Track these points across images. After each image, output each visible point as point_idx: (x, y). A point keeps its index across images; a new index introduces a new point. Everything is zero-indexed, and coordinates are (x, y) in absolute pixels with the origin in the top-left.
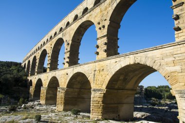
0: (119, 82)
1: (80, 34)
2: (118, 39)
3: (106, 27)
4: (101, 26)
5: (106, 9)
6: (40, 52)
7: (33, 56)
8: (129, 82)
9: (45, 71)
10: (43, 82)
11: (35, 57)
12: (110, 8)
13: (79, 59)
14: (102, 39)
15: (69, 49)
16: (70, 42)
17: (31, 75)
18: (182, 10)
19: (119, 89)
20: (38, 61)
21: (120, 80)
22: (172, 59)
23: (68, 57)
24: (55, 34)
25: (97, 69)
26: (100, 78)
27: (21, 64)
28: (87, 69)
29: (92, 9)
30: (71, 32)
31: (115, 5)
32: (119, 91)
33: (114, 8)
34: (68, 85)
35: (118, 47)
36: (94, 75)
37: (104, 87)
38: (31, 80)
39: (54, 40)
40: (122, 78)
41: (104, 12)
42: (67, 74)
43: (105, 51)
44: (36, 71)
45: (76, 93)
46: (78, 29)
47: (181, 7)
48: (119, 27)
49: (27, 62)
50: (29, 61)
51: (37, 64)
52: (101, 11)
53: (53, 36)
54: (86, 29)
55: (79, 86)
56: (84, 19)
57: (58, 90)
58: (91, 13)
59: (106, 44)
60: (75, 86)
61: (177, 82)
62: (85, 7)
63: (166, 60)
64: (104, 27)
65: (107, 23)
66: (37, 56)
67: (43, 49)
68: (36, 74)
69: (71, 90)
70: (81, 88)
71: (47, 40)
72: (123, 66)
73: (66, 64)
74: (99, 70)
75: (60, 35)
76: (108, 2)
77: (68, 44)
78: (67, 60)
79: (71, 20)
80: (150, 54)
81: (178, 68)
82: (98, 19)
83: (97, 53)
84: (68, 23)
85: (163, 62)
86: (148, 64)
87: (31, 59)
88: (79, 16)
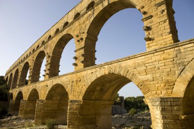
0: (96, 93)
1: (61, 46)
2: (96, 51)
3: (84, 40)
4: (79, 38)
5: (84, 22)
6: (22, 65)
7: (16, 69)
8: (106, 92)
9: (26, 83)
10: (24, 94)
11: (17, 70)
12: (88, 22)
13: (59, 71)
14: (80, 51)
15: (49, 62)
16: (51, 55)
17: (13, 88)
18: (151, 22)
20: (20, 74)
21: (97, 90)
22: (143, 68)
23: (48, 69)
24: (38, 47)
25: (75, 80)
28: (66, 80)
29: (72, 23)
30: (52, 45)
31: (92, 19)
32: (96, 101)
33: (91, 22)
34: (47, 97)
35: (96, 59)
36: (72, 86)
37: (81, 98)
38: (12, 93)
39: (37, 53)
40: (98, 88)
41: (82, 25)
42: (47, 86)
43: (83, 62)
44: (18, 83)
45: (56, 105)
47: (150, 20)
48: (96, 40)
49: (9, 75)
50: (11, 74)
51: (19, 77)
52: (80, 25)
53: (36, 49)
54: (66, 43)
55: (59, 98)
56: (64, 33)
57: (37, 102)
58: (70, 27)
59: (83, 55)
60: (54, 98)
61: (149, 91)
62: (66, 21)
63: (138, 69)
64: (82, 39)
65: (84, 36)
66: (19, 68)
67: (25, 62)
68: (17, 86)
70: (60, 100)
71: (30, 53)
72: (99, 76)
73: (47, 76)
74: (77, 81)
75: (42, 49)
76: (86, 16)
77: (49, 57)
78: (48, 72)
79: (52, 33)
80: (123, 64)
81: (149, 77)
82: (76, 33)
83: (75, 65)
84: (50, 36)
85: (136, 71)
86: (122, 73)
87: (14, 72)
88: (60, 29)
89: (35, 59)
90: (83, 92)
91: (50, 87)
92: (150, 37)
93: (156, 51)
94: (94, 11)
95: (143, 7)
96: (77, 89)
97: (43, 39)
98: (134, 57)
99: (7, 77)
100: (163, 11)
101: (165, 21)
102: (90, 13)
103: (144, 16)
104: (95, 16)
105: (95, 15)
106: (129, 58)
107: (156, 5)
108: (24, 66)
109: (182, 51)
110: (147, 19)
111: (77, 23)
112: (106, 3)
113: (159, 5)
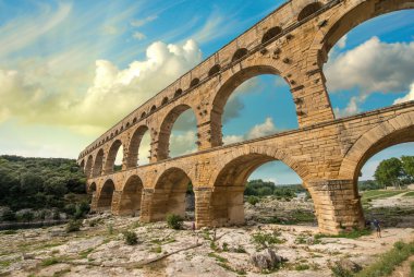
0: (228, 177)
2: (222, 126)
3: (209, 112)
4: (201, 110)
5: (207, 91)
6: (110, 144)
7: (98, 150)
8: (238, 176)
9: (118, 169)
10: (116, 184)
11: (101, 151)
12: (212, 91)
13: (169, 151)
14: (204, 127)
15: (157, 140)
16: (159, 131)
17: (95, 176)
18: (302, 93)
19: (228, 186)
20: (106, 156)
21: (230, 174)
22: (297, 147)
23: (156, 150)
24: (135, 120)
25: (200, 162)
27: (75, 161)
28: (186, 163)
29: (188, 91)
30: (160, 118)
31: (219, 87)
32: (228, 188)
33: (217, 91)
34: (156, 185)
35: (223, 135)
36: (196, 170)
38: (94, 183)
39: (134, 129)
40: (231, 172)
41: (204, 95)
42: (156, 171)
43: (210, 140)
44: (103, 169)
45: (167, 195)
46: (169, 115)
48: (222, 112)
49: (86, 158)
50: (91, 157)
51: (105, 160)
52: (201, 94)
53: (131, 122)
55: (170, 186)
56: (178, 103)
57: (143, 192)
58: (186, 96)
59: (209, 132)
60: (165, 186)
61: (307, 173)
62: (178, 88)
63: (291, 148)
64: (206, 112)
65: (209, 108)
66: (104, 149)
67: (115, 139)
68: (103, 173)
70: (172, 188)
71: (122, 128)
72: (235, 156)
73: (154, 158)
74: (203, 163)
75: (143, 123)
76: (209, 83)
77: (156, 133)
78: (155, 153)
79: (157, 103)
80: (270, 142)
81: (306, 156)
82: (197, 103)
83: (199, 143)
84: (154, 107)
86: (268, 153)
87: (94, 154)
88: (170, 98)
89: (131, 135)
90: (215, 177)
91: (161, 172)
92: (303, 110)
93: (313, 127)
94: (220, 77)
95: (290, 75)
96: (205, 173)
97: (142, 110)
98: (285, 134)
99: (83, 161)
100: (318, 80)
101: (320, 93)
102: (214, 79)
103: (293, 87)
105: (223, 82)
106: (278, 136)
107: (308, 73)
108: (114, 145)
109: (347, 127)
110: (296, 89)
111: (196, 92)
112: (237, 69)
113: (312, 73)
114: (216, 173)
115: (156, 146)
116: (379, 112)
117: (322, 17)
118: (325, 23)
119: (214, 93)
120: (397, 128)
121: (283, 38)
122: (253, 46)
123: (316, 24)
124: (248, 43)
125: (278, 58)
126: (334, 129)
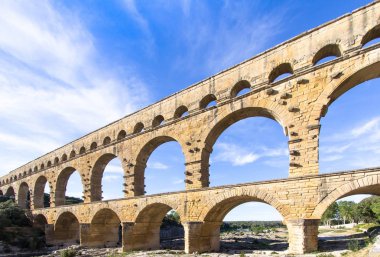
4: (192, 147)
5: (199, 126)
6: (58, 171)
7: (36, 176)
10: (79, 216)
12: (205, 126)
14: (194, 165)
15: (132, 172)
16: (134, 163)
18: (298, 147)
22: (285, 193)
23: (133, 184)
25: (190, 200)
26: (195, 210)
31: (214, 123)
33: (212, 127)
34: (137, 219)
36: (185, 206)
37: (201, 219)
42: (136, 205)
43: (200, 180)
47: (297, 143)
49: (16, 185)
50: (24, 184)
51: (53, 190)
52: (190, 127)
59: (200, 171)
61: (289, 214)
62: (157, 114)
63: (279, 193)
64: (197, 149)
65: (201, 146)
66: (47, 176)
67: (64, 166)
69: (140, 224)
73: (131, 192)
74: (194, 201)
75: (109, 150)
76: (202, 116)
77: (130, 165)
78: (131, 187)
79: (129, 128)
80: (261, 187)
81: (291, 201)
82: (185, 137)
83: (189, 182)
84: (122, 132)
85: (276, 195)
86: (258, 196)
88: (146, 126)
89: (93, 164)
90: (205, 213)
91: (142, 207)
92: (296, 162)
93: (302, 178)
94: (216, 112)
95: (292, 126)
97: (104, 133)
98: (276, 181)
100: (315, 136)
101: (314, 149)
102: (208, 113)
103: (291, 138)
104: (218, 120)
106: (270, 182)
107: (308, 128)
109: (327, 181)
110: (294, 141)
111: (183, 124)
112: (237, 106)
113: (312, 128)
114: (206, 210)
115: (132, 180)
116: (353, 172)
117: (338, 68)
118: (339, 75)
119: (207, 129)
120: (362, 185)
121: (294, 82)
122: (258, 82)
123: (329, 74)
124: (252, 76)
125: (285, 103)
126: (317, 181)
